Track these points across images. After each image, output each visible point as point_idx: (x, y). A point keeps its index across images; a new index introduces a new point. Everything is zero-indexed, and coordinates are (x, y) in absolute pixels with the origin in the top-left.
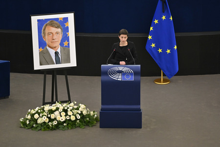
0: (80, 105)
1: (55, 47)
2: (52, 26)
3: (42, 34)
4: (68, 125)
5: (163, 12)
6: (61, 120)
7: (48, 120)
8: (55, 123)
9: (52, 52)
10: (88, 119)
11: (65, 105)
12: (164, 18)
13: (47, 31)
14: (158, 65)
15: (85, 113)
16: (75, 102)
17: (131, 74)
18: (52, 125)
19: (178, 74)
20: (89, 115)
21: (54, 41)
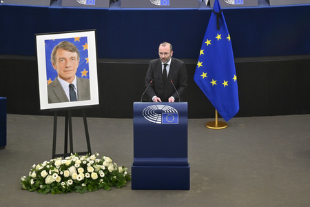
0: (104, 157)
1: (69, 79)
2: (66, 49)
3: (52, 61)
4: (87, 185)
5: (218, 29)
6: (78, 179)
7: (60, 179)
8: (70, 183)
9: (65, 85)
10: (115, 177)
11: (83, 158)
12: (219, 37)
13: (58, 56)
14: (211, 102)
15: (111, 168)
16: (98, 154)
17: (175, 115)
18: (66, 186)
19: (238, 115)
20: (116, 172)
21: (68, 69)
